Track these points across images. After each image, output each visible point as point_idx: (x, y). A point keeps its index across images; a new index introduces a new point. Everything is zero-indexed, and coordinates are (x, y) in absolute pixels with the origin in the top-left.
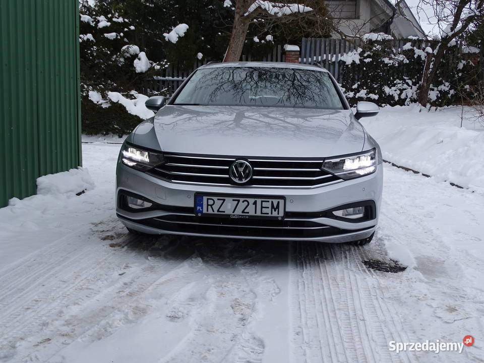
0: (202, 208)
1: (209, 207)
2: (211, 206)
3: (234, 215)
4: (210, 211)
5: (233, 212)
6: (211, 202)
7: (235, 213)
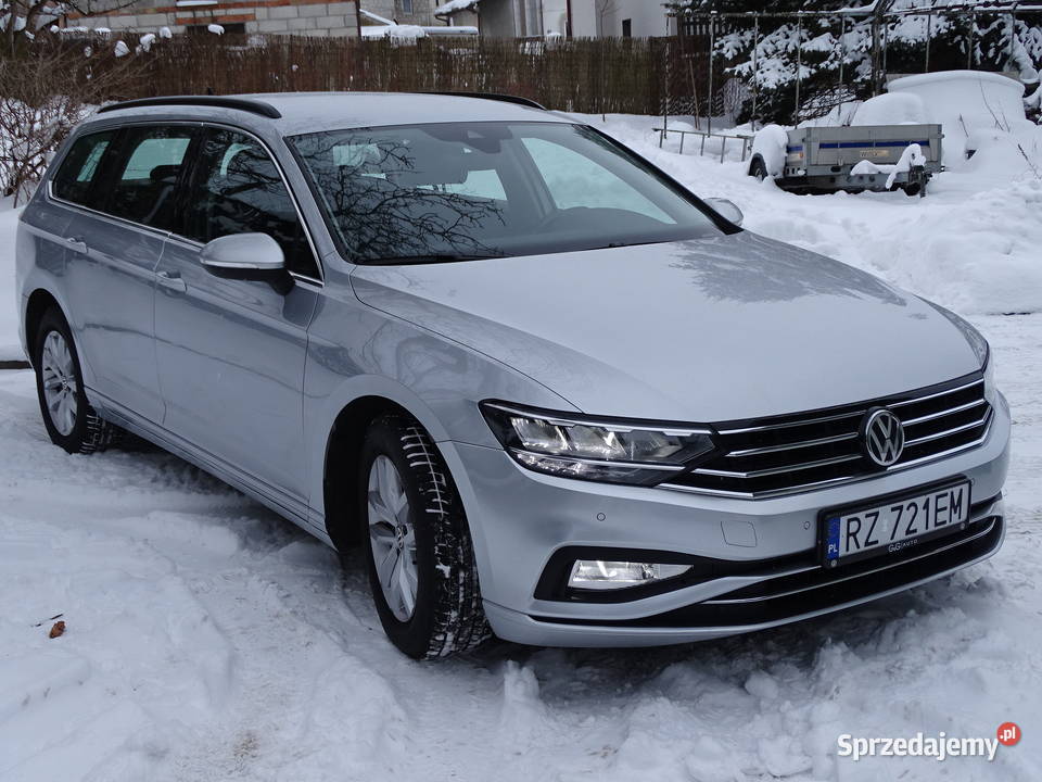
0: (837, 548)
1: (851, 538)
2: (854, 534)
3: (894, 544)
4: (853, 549)
5: (892, 538)
6: (854, 526)
7: (896, 538)
